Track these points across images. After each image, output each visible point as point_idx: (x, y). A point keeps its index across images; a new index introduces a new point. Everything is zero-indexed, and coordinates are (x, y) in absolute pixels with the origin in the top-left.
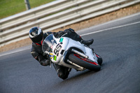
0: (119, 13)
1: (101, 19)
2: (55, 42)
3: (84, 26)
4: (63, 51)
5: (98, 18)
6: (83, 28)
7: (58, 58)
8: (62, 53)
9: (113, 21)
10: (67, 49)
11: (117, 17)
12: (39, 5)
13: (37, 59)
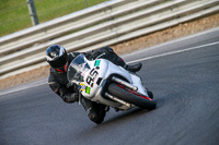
0: (176, 30)
1: (149, 40)
2: (87, 66)
3: (124, 50)
4: (100, 79)
5: (143, 38)
7: (92, 90)
9: (167, 43)
11: (174, 37)
12: (52, 18)
13: (58, 93)
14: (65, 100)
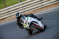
1: (51, 7)
2: (25, 19)
3: (44, 9)
4: (29, 23)
6: (44, 10)
7: (26, 26)
8: (28, 24)
10: (30, 22)
11: (58, 6)
14: (20, 28)
